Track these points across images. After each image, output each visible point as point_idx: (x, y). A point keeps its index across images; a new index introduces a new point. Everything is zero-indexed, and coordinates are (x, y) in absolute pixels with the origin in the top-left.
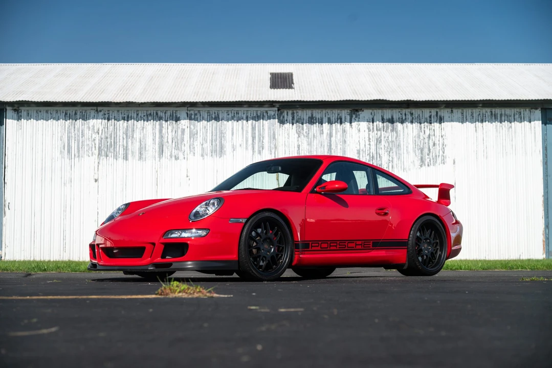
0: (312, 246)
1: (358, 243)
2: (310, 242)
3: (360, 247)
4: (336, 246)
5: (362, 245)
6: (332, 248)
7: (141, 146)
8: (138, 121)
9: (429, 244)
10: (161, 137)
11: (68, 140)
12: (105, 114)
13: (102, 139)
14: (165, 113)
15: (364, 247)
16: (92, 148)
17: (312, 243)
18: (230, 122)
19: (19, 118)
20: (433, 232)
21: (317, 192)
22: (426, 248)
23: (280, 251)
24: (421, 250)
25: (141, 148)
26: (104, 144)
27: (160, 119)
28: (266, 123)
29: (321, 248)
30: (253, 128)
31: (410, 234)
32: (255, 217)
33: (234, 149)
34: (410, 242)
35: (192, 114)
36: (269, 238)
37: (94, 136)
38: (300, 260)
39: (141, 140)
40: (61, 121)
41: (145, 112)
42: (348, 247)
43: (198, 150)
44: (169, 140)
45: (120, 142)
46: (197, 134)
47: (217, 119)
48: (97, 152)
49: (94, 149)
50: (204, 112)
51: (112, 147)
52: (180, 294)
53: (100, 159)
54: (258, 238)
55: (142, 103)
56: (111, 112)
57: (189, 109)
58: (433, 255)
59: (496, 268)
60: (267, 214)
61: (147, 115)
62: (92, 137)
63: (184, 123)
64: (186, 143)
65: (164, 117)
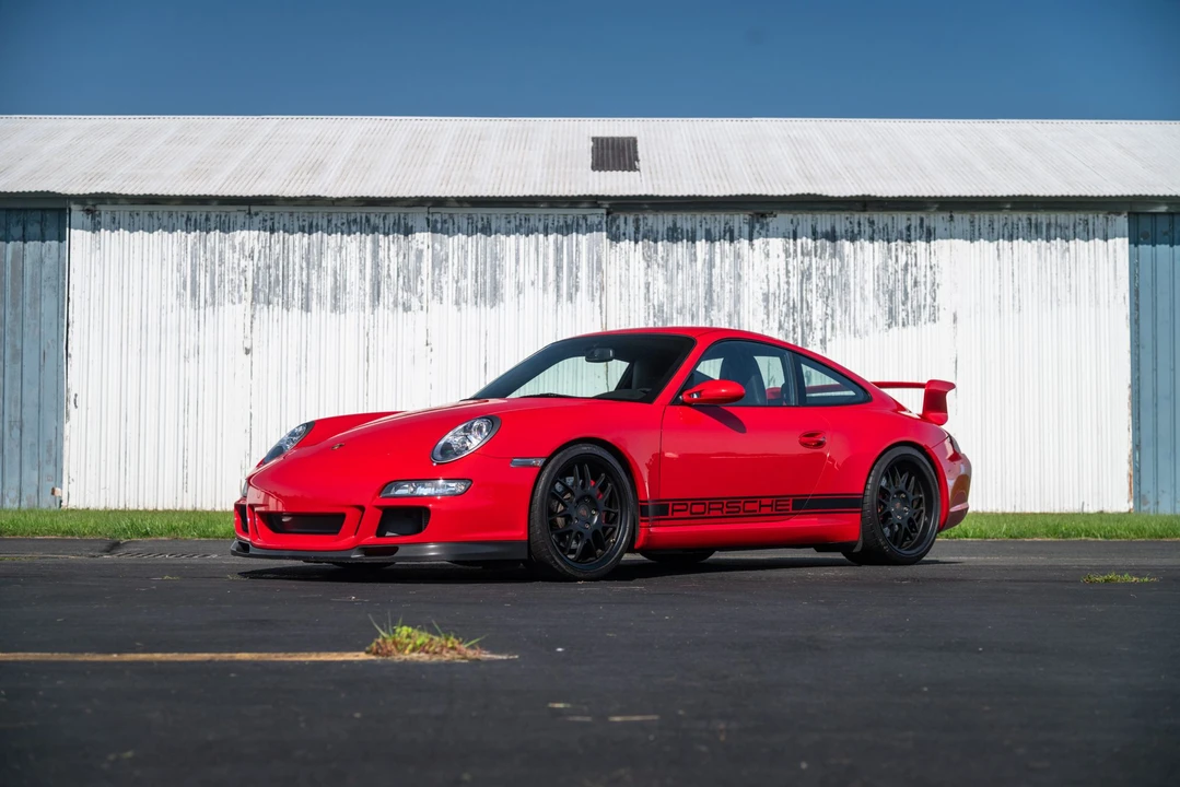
0: (673, 511)
1: (764, 501)
2: (671, 503)
3: (767, 510)
4: (721, 509)
5: (771, 506)
6: (712, 513)
7: (336, 283)
8: (330, 235)
9: (905, 501)
10: (376, 265)
11: (192, 271)
12: (265, 220)
13: (259, 268)
14: (384, 218)
15: (776, 510)
16: (239, 287)
17: (674, 505)
18: (513, 237)
19: (95, 228)
20: (913, 478)
21: (683, 403)
22: (899, 511)
23: (610, 520)
24: (889, 514)
25: (335, 288)
26: (264, 280)
27: (375, 230)
28: (584, 239)
29: (692, 513)
30: (558, 250)
31: (867, 483)
32: (561, 454)
33: (520, 289)
34: (867, 500)
35: (436, 221)
36: (589, 497)
37: (243, 263)
38: (649, 537)
39: (335, 272)
40: (179, 234)
41: (345, 215)
42: (744, 511)
43: (449, 292)
44: (391, 272)
45: (294, 275)
46: (447, 260)
47: (486, 230)
48: (249, 295)
49: (243, 288)
50: (461, 215)
51: (278, 285)
52: (415, 655)
53: (255, 308)
54: (568, 496)
55: (338, 199)
56: (277, 216)
57: (432, 210)
58: (912, 523)
59: (1035, 535)
60: (585, 449)
61: (349, 223)
62: (239, 265)
63: (422, 239)
64: (424, 278)
65: (382, 225)
